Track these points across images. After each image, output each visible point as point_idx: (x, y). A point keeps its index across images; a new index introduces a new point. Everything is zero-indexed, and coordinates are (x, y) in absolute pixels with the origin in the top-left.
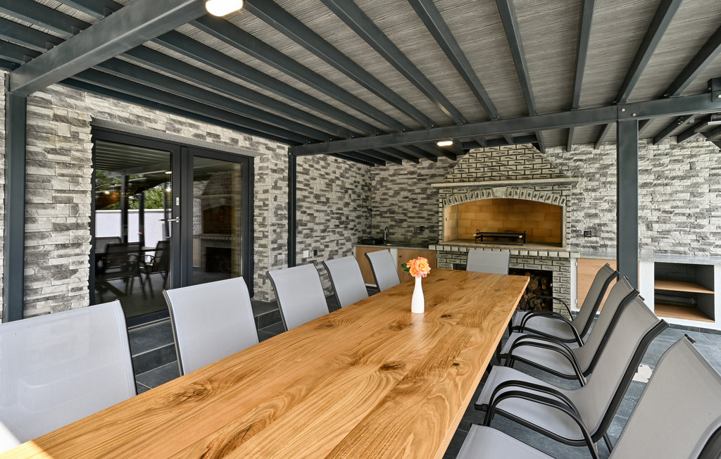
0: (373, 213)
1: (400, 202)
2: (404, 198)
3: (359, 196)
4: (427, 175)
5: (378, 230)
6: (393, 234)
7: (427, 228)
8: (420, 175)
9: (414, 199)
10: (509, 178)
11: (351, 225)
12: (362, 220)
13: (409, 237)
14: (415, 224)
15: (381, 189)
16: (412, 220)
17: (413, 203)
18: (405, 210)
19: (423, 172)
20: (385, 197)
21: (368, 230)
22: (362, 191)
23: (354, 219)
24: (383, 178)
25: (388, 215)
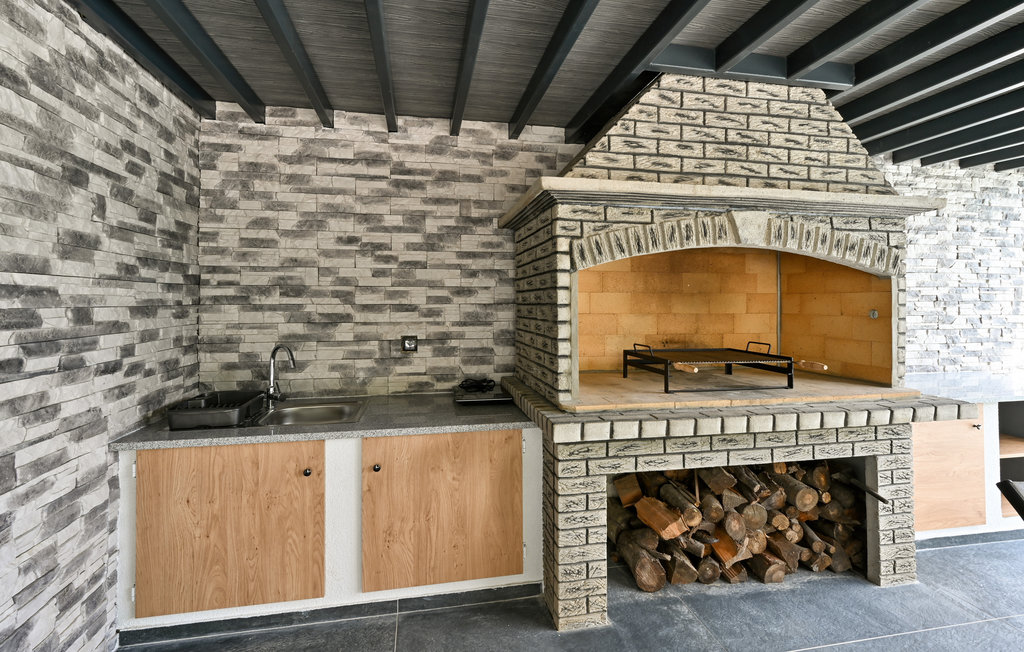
0: (205, 292)
1: (326, 254)
2: (340, 240)
3: (149, 217)
4: (423, 172)
5: (233, 358)
6: (298, 366)
7: (428, 341)
8: (400, 169)
9: (380, 246)
10: (769, 182)
11: (107, 348)
12: (163, 321)
13: (362, 375)
14: (381, 330)
15: (244, 204)
16: (372, 317)
17: (379, 259)
18: (345, 281)
19: (412, 161)
20: (263, 234)
21: (186, 360)
22: (160, 199)
23: (124, 316)
24: (254, 166)
25: (275, 299)
